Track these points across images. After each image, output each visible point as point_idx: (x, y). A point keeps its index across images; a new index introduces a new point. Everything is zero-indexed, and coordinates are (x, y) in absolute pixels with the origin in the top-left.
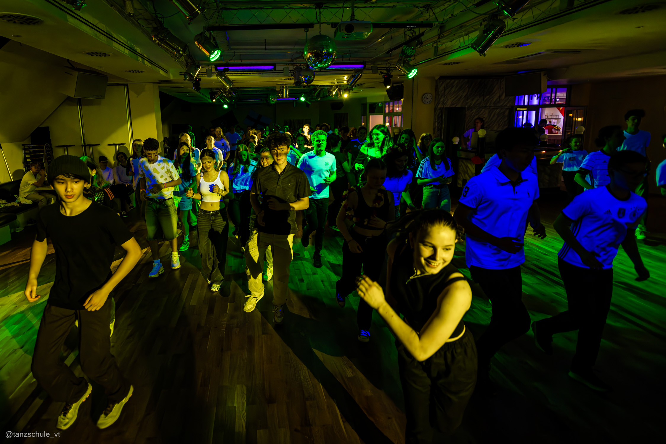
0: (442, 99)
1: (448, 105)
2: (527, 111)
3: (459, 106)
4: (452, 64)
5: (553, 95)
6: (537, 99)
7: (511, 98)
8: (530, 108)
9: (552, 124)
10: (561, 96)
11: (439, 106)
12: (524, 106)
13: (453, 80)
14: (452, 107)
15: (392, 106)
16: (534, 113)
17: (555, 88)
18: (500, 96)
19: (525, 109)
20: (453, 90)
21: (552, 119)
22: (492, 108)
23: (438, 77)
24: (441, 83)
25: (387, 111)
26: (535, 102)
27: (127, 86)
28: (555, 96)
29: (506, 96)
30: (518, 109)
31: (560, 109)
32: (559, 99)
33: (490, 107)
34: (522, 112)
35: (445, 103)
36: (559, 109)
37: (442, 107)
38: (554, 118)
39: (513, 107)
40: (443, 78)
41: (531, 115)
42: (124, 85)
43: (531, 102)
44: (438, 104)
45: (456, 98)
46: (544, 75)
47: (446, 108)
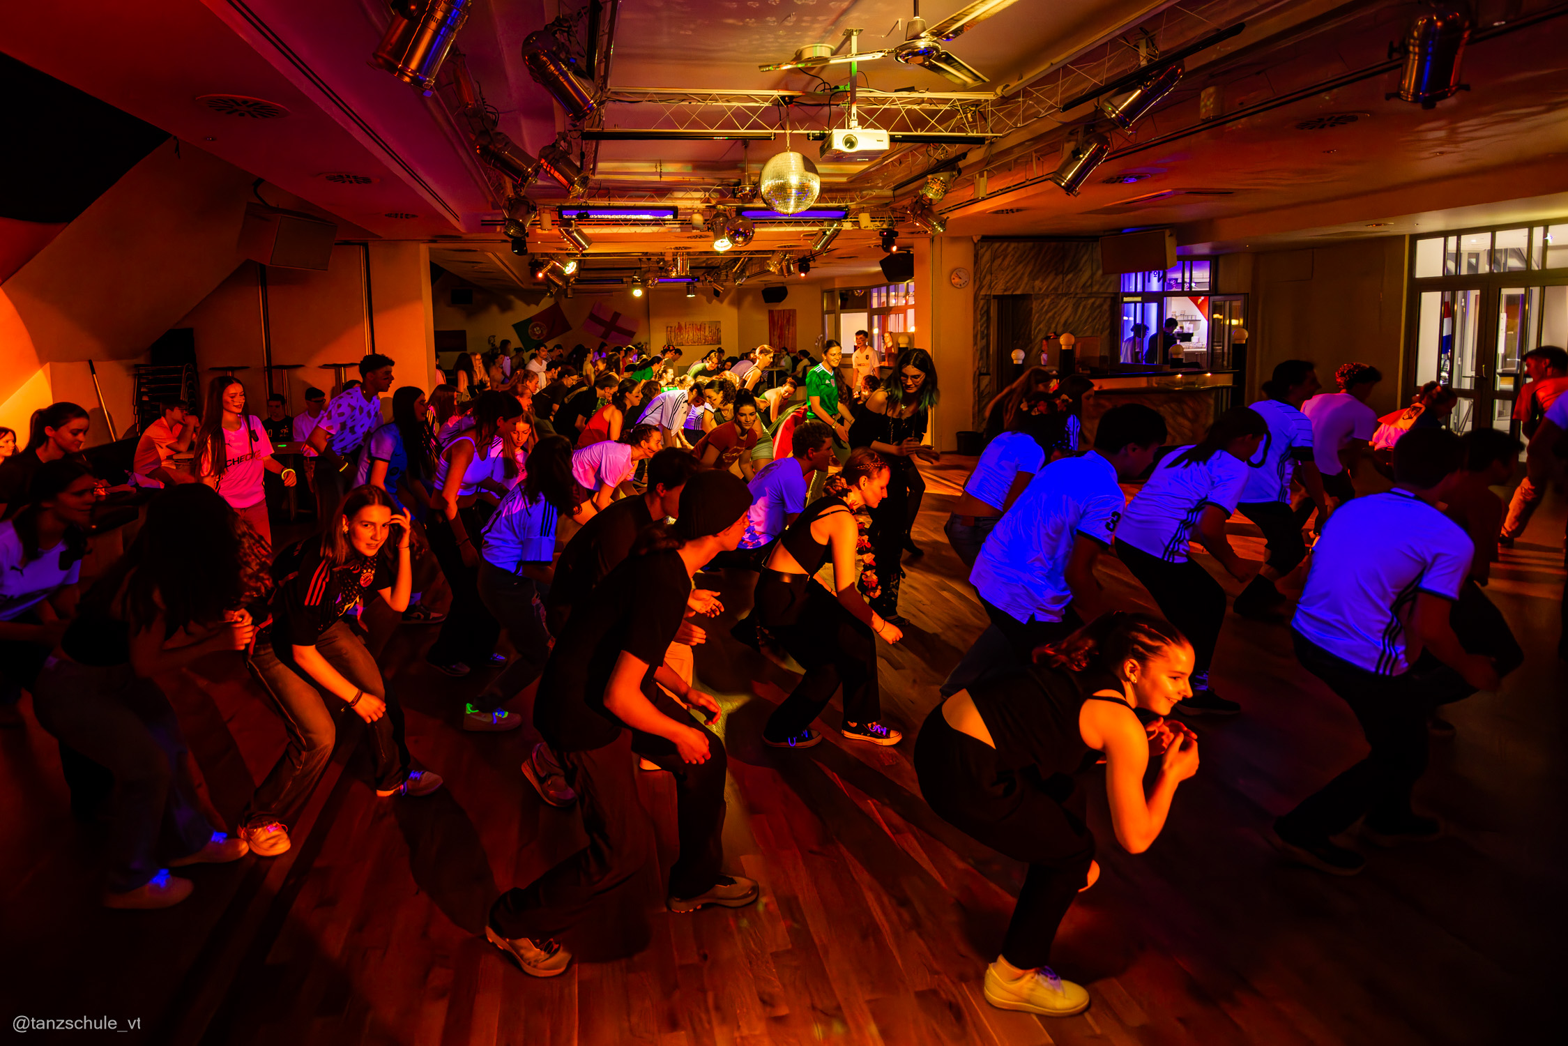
0: (988, 277)
1: (998, 290)
2: (1143, 303)
3: (1018, 292)
4: (1007, 213)
5: (1187, 275)
6: (1159, 281)
7: (1113, 277)
8: (1148, 297)
9: (1185, 331)
10: (1201, 276)
11: (983, 292)
12: (1135, 294)
13: (1005, 244)
14: (1006, 293)
15: (885, 294)
16: (1153, 307)
17: (1189, 261)
18: (1092, 276)
19: (1139, 299)
20: (1006, 262)
21: (1184, 323)
22: (1078, 296)
23: (979, 238)
24: (985, 249)
25: (875, 305)
26: (1155, 285)
27: (366, 246)
28: (1191, 278)
29: (1104, 274)
30: (1126, 299)
31: (1199, 303)
32: (1196, 283)
33: (1077, 294)
34: (1133, 305)
35: (993, 287)
36: (1196, 303)
37: (988, 293)
38: (1188, 321)
39: (1117, 294)
40: (986, 239)
41: (1149, 308)
42: (360, 244)
43: (1149, 287)
44: (980, 288)
45: (1012, 278)
46: (1171, 235)
47: (995, 297)
